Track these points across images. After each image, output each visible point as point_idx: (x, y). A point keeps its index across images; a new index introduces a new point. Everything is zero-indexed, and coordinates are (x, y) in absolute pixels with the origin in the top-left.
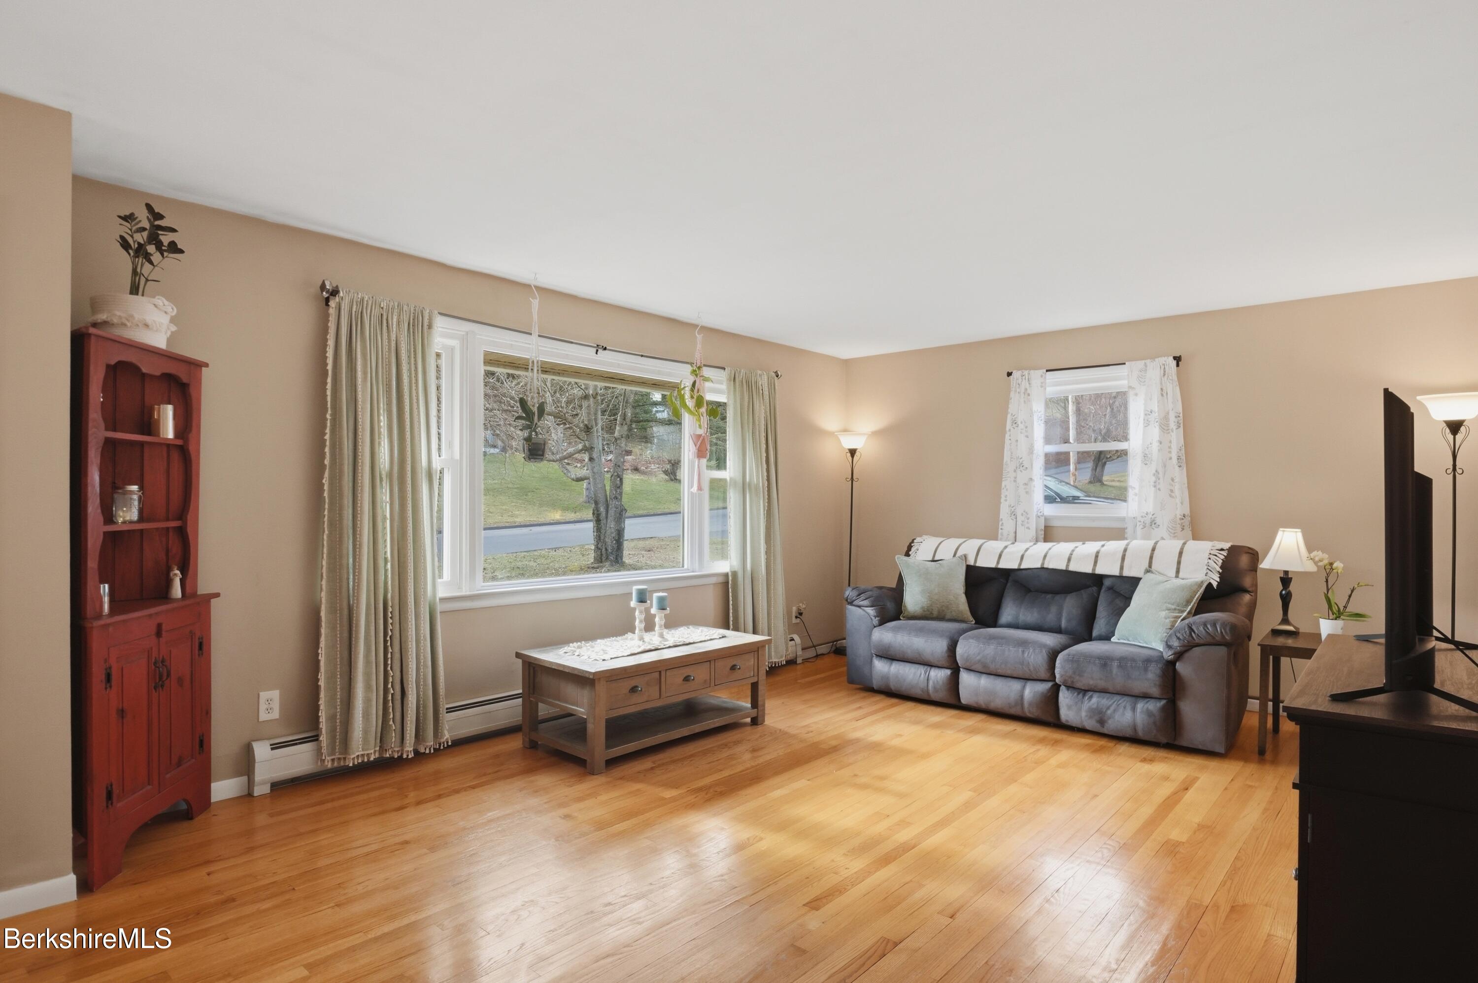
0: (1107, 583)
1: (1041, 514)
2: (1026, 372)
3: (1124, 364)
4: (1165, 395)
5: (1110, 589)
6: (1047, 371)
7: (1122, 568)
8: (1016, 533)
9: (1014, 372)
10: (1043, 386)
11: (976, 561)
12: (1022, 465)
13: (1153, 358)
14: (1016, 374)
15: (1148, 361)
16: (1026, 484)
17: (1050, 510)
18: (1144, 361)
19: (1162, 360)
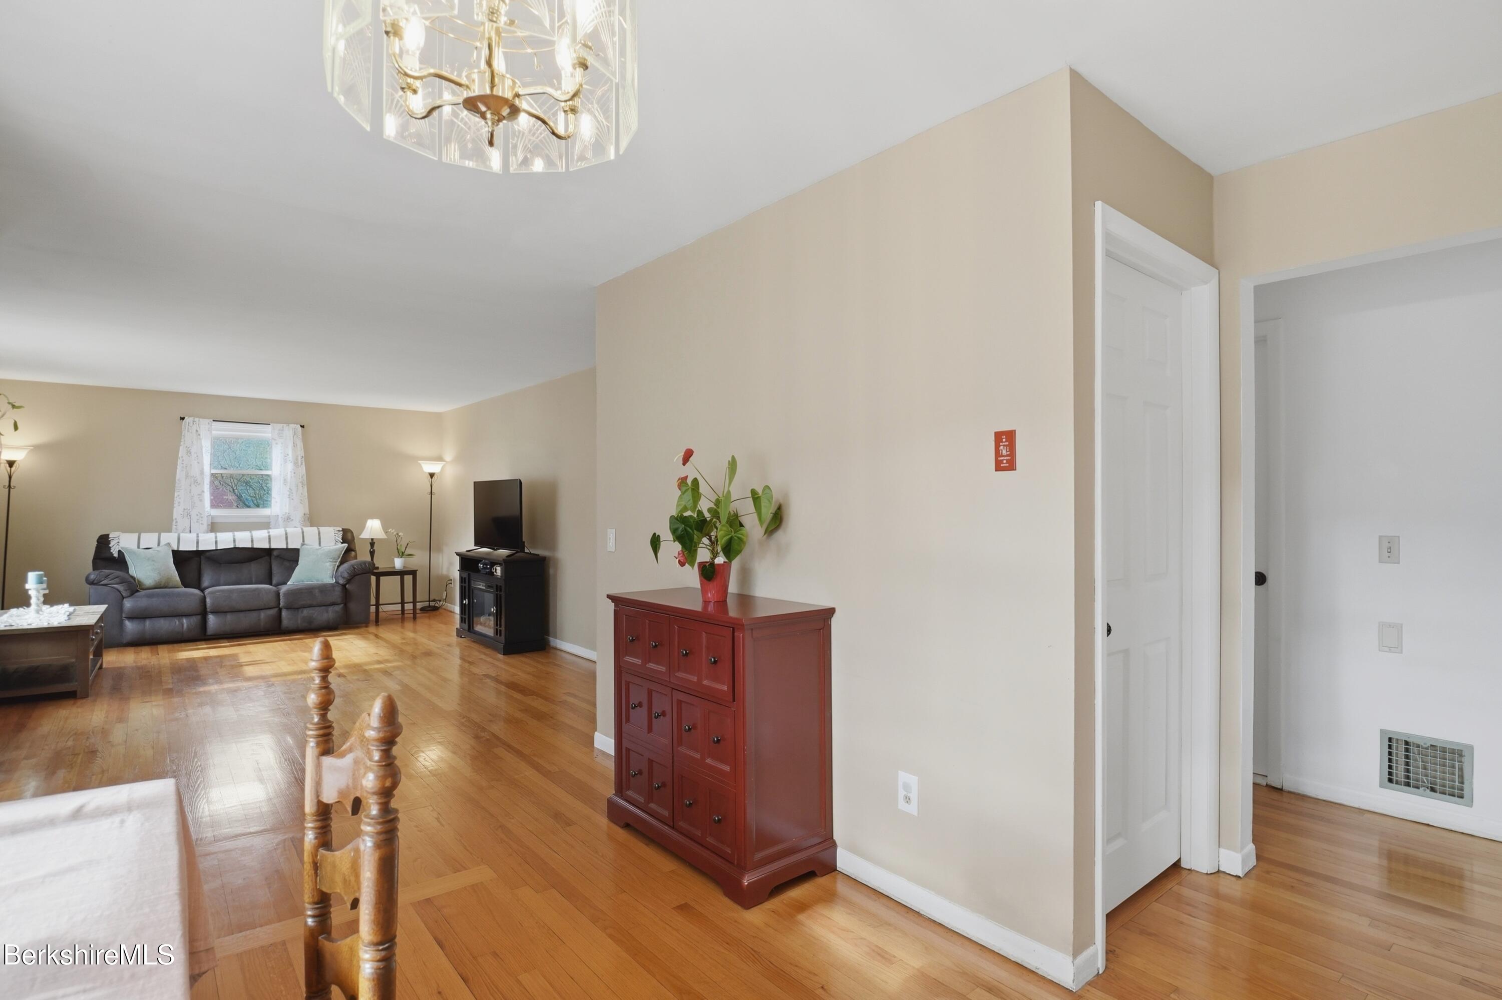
0: (275, 553)
1: (209, 514)
2: (197, 419)
3: (269, 424)
4: (296, 446)
5: (278, 556)
6: (214, 421)
7: (287, 544)
8: (190, 527)
9: (186, 418)
10: (210, 430)
11: (178, 546)
12: (196, 481)
13: (288, 423)
14: (188, 420)
15: (285, 425)
16: (199, 495)
17: (216, 512)
18: (282, 425)
19: (293, 426)
